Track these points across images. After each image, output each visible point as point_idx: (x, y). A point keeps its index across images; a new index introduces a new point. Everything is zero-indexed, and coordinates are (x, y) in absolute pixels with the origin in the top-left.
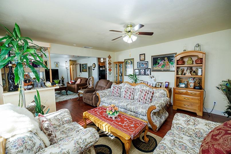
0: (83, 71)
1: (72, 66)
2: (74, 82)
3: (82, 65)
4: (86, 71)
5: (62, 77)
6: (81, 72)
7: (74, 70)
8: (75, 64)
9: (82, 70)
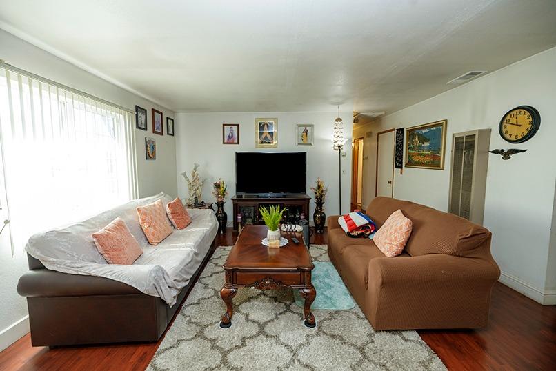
0: (410, 163)
1: (361, 142)
2: (364, 227)
3: (409, 131)
4: (435, 163)
5: (319, 187)
6: (399, 165)
7: (367, 158)
8: (375, 135)
9: (409, 156)
